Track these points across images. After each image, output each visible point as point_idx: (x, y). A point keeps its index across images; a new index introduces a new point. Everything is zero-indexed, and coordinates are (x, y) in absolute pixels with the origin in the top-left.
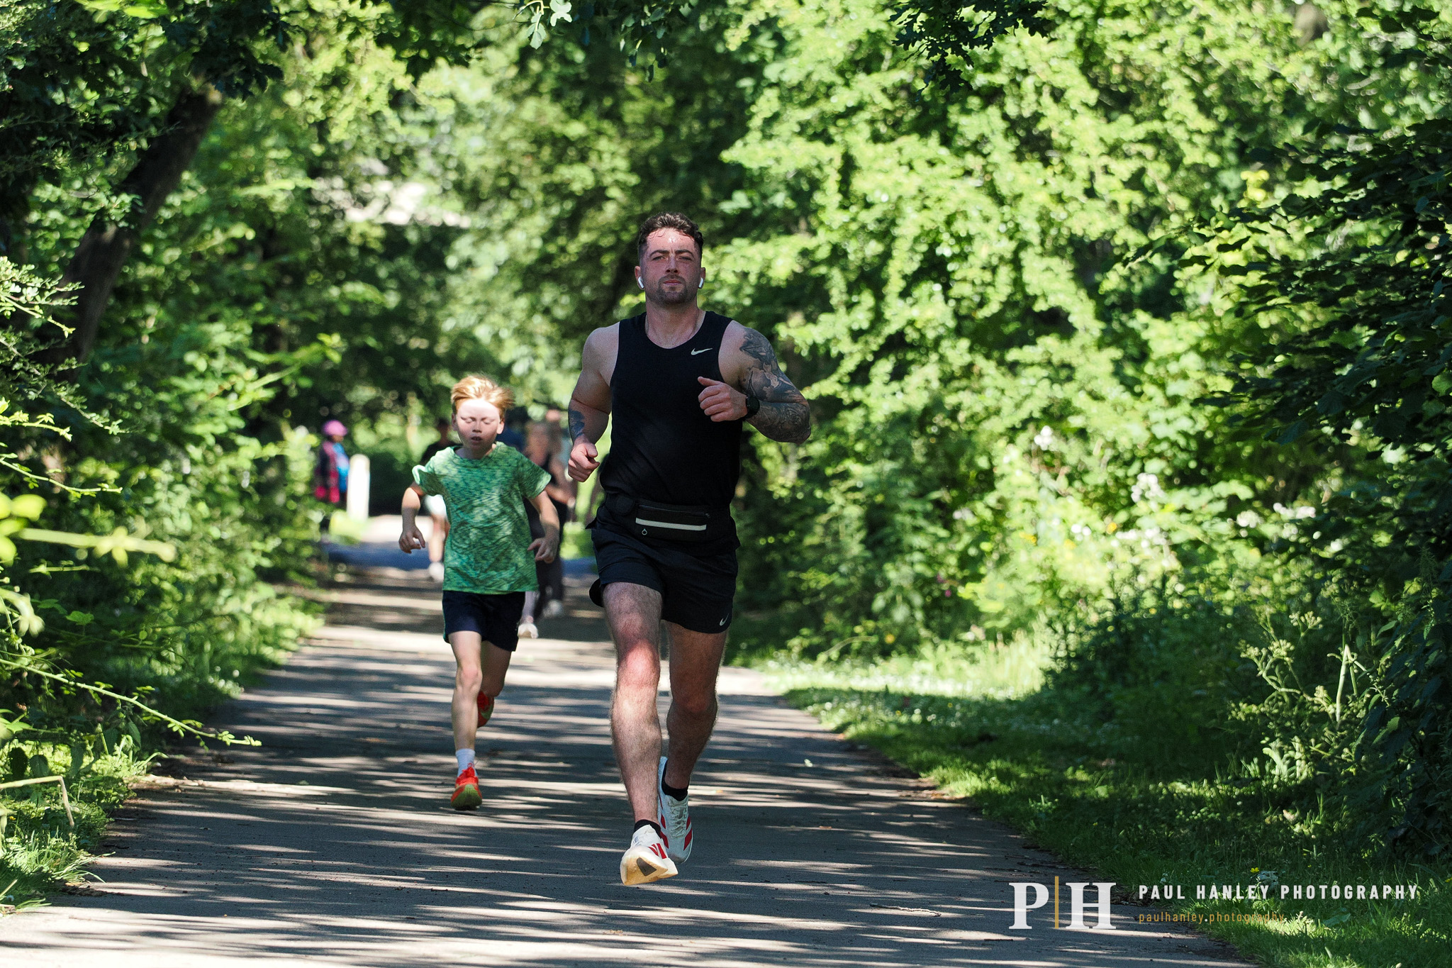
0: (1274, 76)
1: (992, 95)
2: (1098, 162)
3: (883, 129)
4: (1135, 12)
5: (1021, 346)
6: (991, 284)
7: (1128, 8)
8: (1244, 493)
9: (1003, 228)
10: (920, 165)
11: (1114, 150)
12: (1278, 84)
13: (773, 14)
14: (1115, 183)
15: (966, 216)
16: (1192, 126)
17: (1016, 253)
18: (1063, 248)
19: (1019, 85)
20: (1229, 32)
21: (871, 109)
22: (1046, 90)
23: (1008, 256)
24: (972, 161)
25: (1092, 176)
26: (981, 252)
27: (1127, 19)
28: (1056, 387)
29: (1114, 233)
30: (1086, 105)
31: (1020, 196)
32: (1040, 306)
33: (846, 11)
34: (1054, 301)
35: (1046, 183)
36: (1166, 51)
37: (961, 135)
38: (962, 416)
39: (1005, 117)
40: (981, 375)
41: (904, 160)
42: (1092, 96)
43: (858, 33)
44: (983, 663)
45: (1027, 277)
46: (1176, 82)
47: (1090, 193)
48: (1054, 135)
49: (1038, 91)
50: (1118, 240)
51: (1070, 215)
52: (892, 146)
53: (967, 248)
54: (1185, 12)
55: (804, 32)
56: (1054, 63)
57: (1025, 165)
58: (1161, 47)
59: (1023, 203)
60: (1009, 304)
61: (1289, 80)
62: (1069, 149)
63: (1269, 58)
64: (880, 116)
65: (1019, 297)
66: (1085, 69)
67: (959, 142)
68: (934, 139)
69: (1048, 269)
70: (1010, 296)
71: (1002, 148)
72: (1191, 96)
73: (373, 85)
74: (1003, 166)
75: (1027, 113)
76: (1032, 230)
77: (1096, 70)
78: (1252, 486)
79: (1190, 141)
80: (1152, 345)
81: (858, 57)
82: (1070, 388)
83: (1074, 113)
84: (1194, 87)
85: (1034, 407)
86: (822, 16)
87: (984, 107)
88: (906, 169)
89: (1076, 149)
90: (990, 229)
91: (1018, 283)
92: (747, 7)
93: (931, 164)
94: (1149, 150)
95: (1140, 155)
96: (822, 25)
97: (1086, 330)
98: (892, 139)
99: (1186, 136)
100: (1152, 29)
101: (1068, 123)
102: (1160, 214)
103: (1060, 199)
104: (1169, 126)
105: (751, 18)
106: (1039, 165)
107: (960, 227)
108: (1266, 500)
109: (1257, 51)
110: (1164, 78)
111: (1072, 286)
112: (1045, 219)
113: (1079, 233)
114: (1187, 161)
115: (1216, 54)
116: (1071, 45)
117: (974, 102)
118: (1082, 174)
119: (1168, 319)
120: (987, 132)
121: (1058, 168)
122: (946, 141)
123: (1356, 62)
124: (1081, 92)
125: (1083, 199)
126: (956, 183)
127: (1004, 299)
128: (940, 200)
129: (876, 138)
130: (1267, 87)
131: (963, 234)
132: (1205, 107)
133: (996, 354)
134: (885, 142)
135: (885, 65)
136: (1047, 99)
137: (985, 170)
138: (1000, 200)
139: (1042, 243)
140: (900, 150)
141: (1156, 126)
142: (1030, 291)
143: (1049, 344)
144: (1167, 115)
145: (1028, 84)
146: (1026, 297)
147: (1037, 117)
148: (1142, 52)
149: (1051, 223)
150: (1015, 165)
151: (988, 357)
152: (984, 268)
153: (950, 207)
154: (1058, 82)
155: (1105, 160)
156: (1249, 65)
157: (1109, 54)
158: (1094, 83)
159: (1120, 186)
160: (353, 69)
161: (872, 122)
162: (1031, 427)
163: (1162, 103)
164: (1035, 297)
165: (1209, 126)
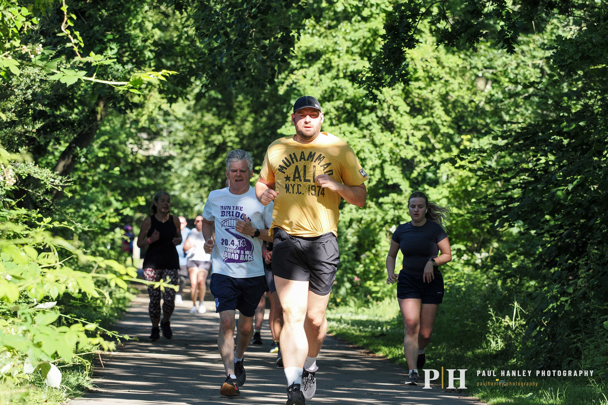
0: (471, 101)
1: (373, 109)
2: (410, 132)
3: (334, 122)
4: (423, 79)
5: (383, 197)
6: (373, 175)
7: (420, 78)
8: (463, 248)
9: (377, 155)
10: (347, 134)
11: (416, 128)
12: (473, 104)
13: (295, 81)
14: (416, 139)
15: (364, 151)
16: (443, 119)
17: (381, 164)
18: (398, 162)
19: (382, 105)
20: (456, 86)
21: (331, 114)
22: (391, 107)
23: (379, 165)
24: (366, 132)
25: (408, 138)
26: (369, 164)
27: (420, 82)
28: (396, 211)
29: (415, 157)
30: (406, 112)
31: (383, 144)
32: (390, 183)
33: (321, 80)
34: (395, 181)
35: (392, 140)
36: (434, 93)
37: (362, 123)
38: (363, 222)
39: (377, 116)
40: (369, 207)
41: (342, 132)
42: (408, 109)
43: (325, 88)
44: (372, 308)
45: (386, 172)
46: (438, 104)
47: (408, 143)
48: (395, 123)
49: (389, 108)
50: (417, 160)
51: (400, 150)
52: (337, 127)
53: (364, 163)
54: (441, 79)
55: (307, 87)
56: (394, 97)
57: (385, 133)
58: (432, 92)
59: (384, 148)
60: (379, 181)
61: (477, 102)
62: (400, 128)
63: (470, 95)
64: (333, 117)
65: (383, 179)
66: (405, 100)
67: (361, 126)
68: (353, 125)
69: (393, 170)
70: (380, 179)
71: (376, 128)
72: (443, 108)
73: (154, 107)
74: (377, 133)
75: (385, 115)
76: (387, 156)
77: (409, 100)
78: (466, 246)
79: (442, 124)
80: (430, 196)
81: (326, 96)
82: (401, 212)
83: (402, 115)
84: (443, 105)
85: (389, 218)
86: (312, 82)
87: (370, 113)
88: (343, 135)
89: (403, 127)
90: (372, 156)
91: (383, 174)
92: (285, 79)
93: (351, 133)
94: (428, 128)
95: (425, 129)
96: (312, 85)
97: (406, 191)
98: (337, 125)
99: (441, 123)
100: (429, 85)
101: (399, 119)
102: (432, 150)
103: (397, 145)
104: (435, 119)
105: (288, 82)
106: (389, 133)
107: (362, 155)
108: (471, 251)
109: (466, 92)
110: (433, 103)
111: (401, 176)
112: (392, 152)
113: (403, 157)
114: (442, 131)
115: (451, 93)
116: (400, 92)
117: (367, 111)
118: (405, 136)
119: (435, 187)
120: (371, 121)
121: (396, 134)
122: (356, 125)
123: (501, 96)
124: (404, 108)
125: (405, 145)
126: (360, 140)
127: (377, 179)
128: (354, 146)
129: (332, 125)
130: (469, 105)
131: (363, 157)
132: (447, 112)
133: (374, 199)
134: (334, 126)
135: (335, 98)
136: (392, 110)
137: (370, 136)
138: (375, 146)
139: (391, 161)
140: (340, 128)
141: (430, 119)
142: (387, 177)
143: (394, 196)
144: (434, 115)
145: (385, 105)
146: (385, 179)
147: (389, 116)
148: (425, 93)
149: (394, 154)
150: (381, 134)
151: (372, 201)
152: (370, 169)
153: (358, 148)
154: (396, 104)
155: (412, 131)
156: (463, 98)
157: (414, 94)
158: (408, 105)
159: (417, 140)
160: (146, 101)
161: (330, 119)
162: (387, 226)
163: (433, 111)
164: (388, 180)
165: (449, 119)
